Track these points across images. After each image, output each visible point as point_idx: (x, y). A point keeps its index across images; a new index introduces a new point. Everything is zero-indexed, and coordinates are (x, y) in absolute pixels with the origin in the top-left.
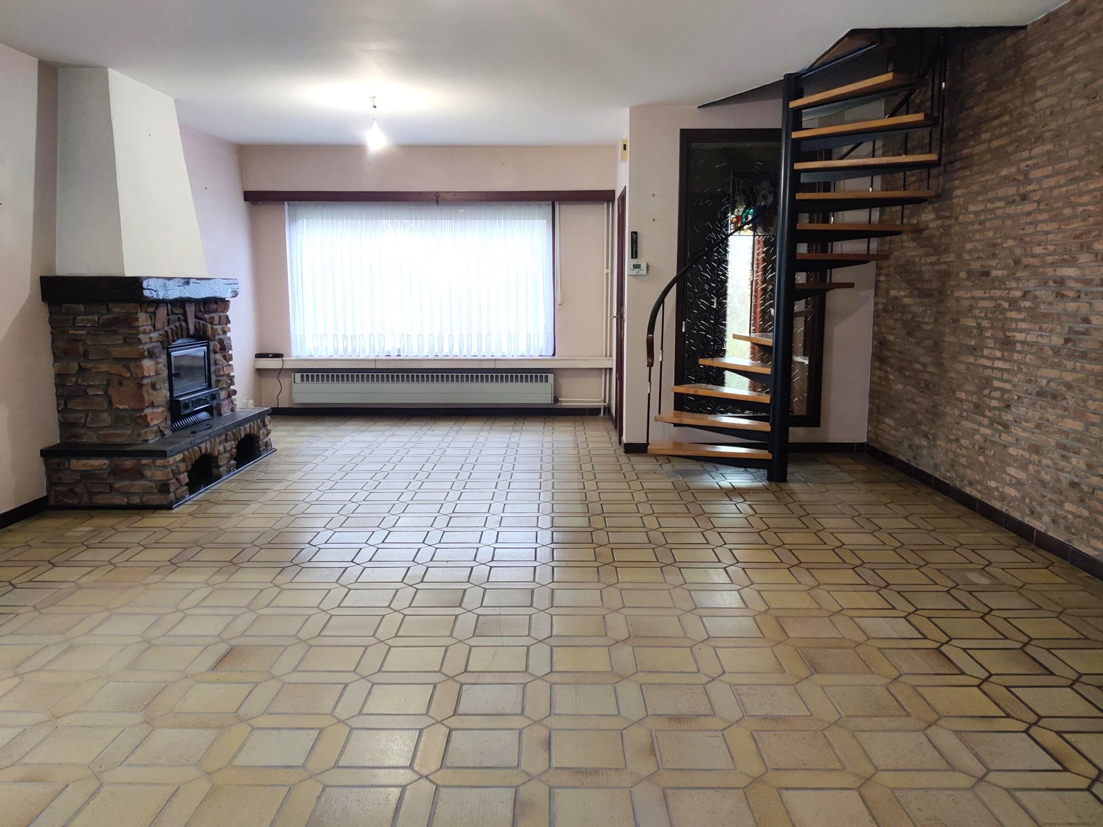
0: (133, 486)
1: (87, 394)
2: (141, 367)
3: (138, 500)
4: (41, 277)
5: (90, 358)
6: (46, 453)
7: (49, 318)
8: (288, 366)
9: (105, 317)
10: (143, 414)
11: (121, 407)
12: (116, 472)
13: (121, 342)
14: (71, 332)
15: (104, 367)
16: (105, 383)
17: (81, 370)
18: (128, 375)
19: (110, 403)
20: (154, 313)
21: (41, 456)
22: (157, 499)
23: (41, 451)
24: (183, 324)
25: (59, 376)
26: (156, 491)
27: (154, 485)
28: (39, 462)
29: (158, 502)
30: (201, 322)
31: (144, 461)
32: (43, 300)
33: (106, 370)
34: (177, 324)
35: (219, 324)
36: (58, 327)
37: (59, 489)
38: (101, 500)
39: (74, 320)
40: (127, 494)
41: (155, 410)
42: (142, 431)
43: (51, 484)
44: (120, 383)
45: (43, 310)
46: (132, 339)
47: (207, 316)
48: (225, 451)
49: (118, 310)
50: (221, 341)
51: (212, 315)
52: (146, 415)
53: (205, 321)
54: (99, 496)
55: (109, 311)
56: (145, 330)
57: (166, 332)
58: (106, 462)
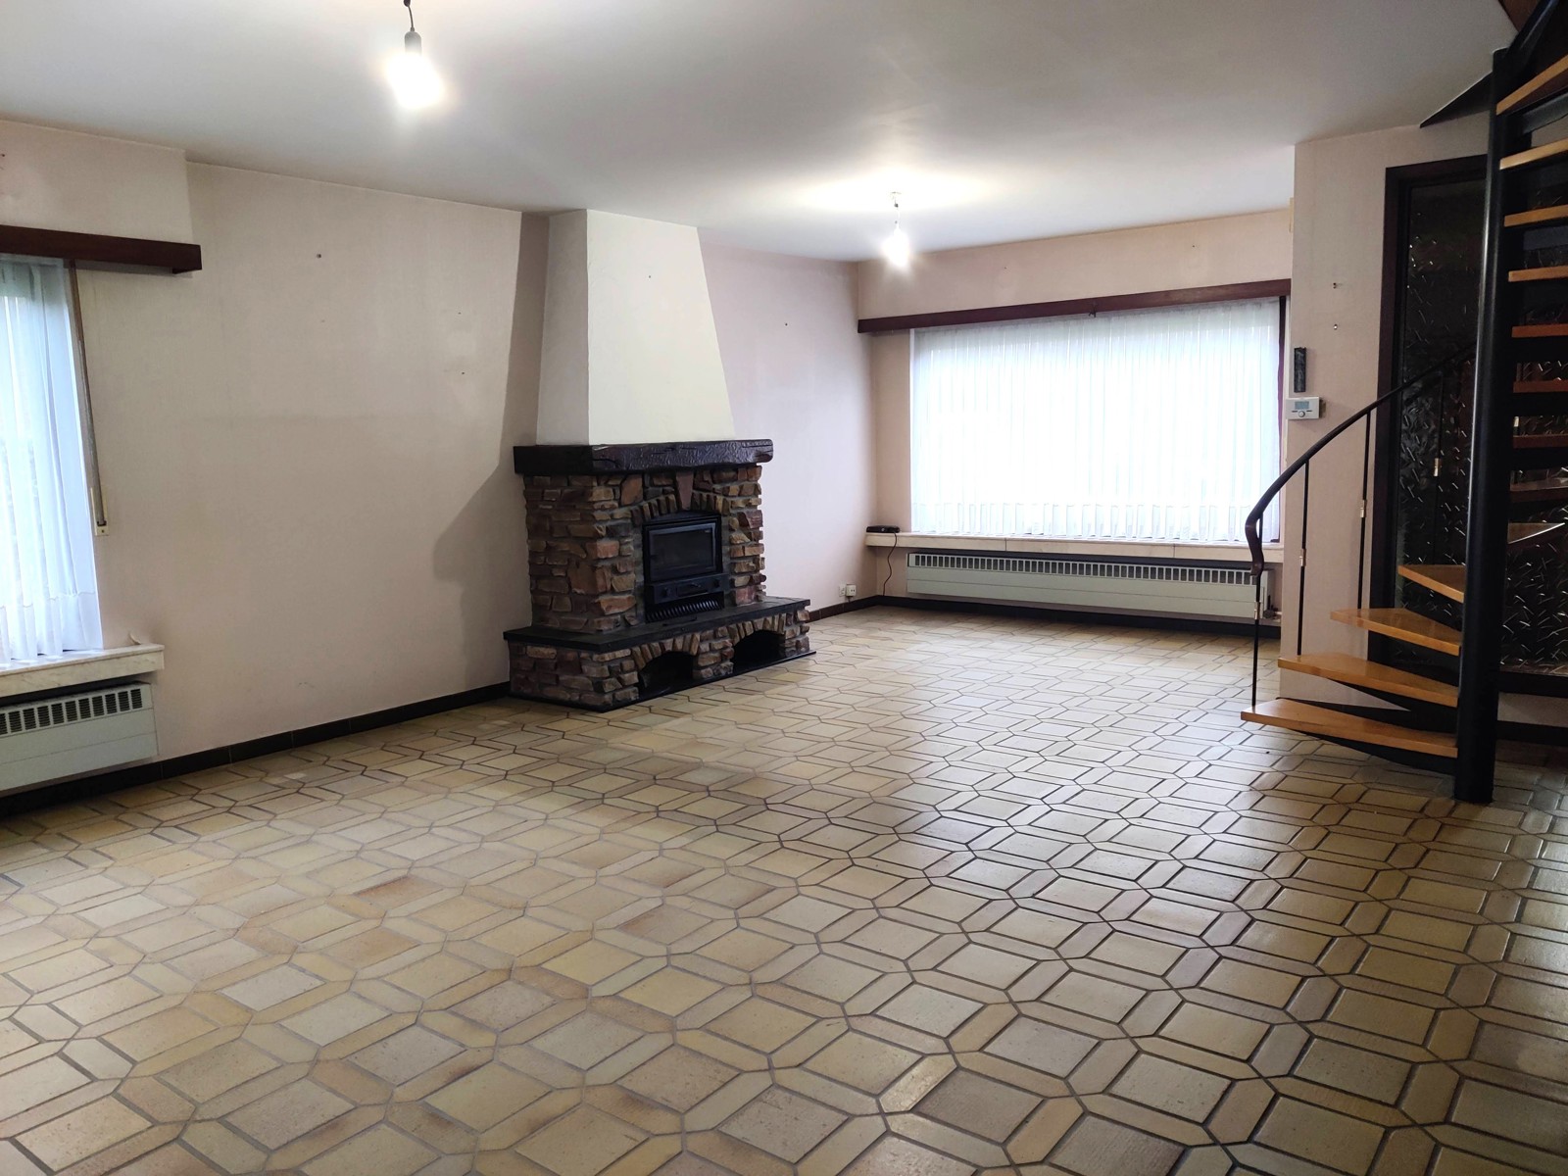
0: (574, 680)
1: (552, 575)
2: (595, 548)
3: (578, 698)
4: (514, 448)
5: (555, 535)
6: (508, 636)
7: (524, 491)
8: (902, 543)
9: (566, 491)
10: (596, 601)
11: (579, 591)
12: (560, 663)
13: (578, 519)
14: (541, 506)
15: (565, 546)
16: (566, 563)
17: (548, 548)
18: (585, 556)
19: (570, 587)
20: (621, 487)
21: (505, 638)
22: (591, 698)
23: (504, 633)
24: (672, 497)
25: (533, 554)
26: (592, 689)
27: (590, 682)
28: (503, 644)
29: (592, 703)
30: (705, 495)
31: (584, 655)
32: (517, 471)
33: (567, 549)
34: (662, 498)
35: (739, 495)
36: (533, 499)
37: (518, 675)
38: (551, 692)
39: (543, 493)
40: (570, 689)
41: (616, 597)
42: (596, 620)
43: (513, 670)
44: (578, 565)
45: (518, 483)
46: (588, 518)
47: (718, 487)
48: (712, 650)
49: (577, 483)
50: (742, 517)
51: (728, 485)
52: (599, 603)
53: (714, 492)
54: (548, 689)
55: (569, 484)
56: (603, 506)
57: (641, 508)
58: (555, 651)
